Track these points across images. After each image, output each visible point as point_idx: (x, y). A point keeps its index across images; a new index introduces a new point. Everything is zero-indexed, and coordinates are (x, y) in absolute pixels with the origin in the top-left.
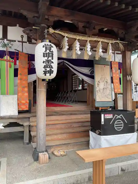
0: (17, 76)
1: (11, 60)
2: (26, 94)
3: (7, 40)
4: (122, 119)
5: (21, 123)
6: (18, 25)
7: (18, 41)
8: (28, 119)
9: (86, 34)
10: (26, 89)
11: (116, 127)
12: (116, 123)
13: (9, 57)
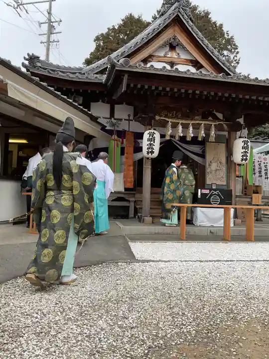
0: (124, 155)
1: (119, 139)
2: (132, 173)
3: (115, 119)
4: (219, 195)
5: (127, 199)
6: (124, 103)
7: (125, 120)
8: (133, 195)
9: (189, 117)
10: (132, 168)
11: (212, 201)
12: (212, 198)
13: (116, 137)
